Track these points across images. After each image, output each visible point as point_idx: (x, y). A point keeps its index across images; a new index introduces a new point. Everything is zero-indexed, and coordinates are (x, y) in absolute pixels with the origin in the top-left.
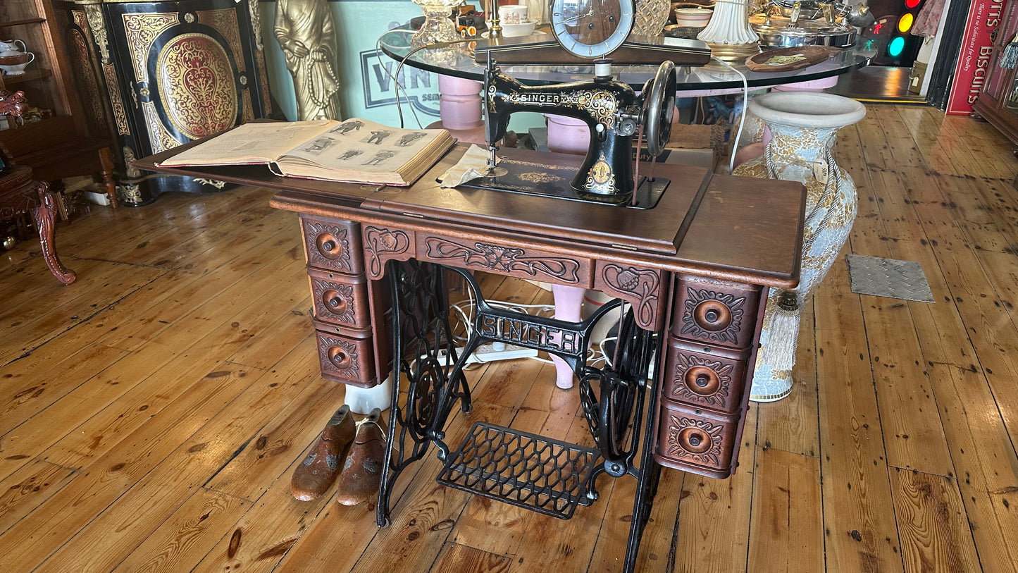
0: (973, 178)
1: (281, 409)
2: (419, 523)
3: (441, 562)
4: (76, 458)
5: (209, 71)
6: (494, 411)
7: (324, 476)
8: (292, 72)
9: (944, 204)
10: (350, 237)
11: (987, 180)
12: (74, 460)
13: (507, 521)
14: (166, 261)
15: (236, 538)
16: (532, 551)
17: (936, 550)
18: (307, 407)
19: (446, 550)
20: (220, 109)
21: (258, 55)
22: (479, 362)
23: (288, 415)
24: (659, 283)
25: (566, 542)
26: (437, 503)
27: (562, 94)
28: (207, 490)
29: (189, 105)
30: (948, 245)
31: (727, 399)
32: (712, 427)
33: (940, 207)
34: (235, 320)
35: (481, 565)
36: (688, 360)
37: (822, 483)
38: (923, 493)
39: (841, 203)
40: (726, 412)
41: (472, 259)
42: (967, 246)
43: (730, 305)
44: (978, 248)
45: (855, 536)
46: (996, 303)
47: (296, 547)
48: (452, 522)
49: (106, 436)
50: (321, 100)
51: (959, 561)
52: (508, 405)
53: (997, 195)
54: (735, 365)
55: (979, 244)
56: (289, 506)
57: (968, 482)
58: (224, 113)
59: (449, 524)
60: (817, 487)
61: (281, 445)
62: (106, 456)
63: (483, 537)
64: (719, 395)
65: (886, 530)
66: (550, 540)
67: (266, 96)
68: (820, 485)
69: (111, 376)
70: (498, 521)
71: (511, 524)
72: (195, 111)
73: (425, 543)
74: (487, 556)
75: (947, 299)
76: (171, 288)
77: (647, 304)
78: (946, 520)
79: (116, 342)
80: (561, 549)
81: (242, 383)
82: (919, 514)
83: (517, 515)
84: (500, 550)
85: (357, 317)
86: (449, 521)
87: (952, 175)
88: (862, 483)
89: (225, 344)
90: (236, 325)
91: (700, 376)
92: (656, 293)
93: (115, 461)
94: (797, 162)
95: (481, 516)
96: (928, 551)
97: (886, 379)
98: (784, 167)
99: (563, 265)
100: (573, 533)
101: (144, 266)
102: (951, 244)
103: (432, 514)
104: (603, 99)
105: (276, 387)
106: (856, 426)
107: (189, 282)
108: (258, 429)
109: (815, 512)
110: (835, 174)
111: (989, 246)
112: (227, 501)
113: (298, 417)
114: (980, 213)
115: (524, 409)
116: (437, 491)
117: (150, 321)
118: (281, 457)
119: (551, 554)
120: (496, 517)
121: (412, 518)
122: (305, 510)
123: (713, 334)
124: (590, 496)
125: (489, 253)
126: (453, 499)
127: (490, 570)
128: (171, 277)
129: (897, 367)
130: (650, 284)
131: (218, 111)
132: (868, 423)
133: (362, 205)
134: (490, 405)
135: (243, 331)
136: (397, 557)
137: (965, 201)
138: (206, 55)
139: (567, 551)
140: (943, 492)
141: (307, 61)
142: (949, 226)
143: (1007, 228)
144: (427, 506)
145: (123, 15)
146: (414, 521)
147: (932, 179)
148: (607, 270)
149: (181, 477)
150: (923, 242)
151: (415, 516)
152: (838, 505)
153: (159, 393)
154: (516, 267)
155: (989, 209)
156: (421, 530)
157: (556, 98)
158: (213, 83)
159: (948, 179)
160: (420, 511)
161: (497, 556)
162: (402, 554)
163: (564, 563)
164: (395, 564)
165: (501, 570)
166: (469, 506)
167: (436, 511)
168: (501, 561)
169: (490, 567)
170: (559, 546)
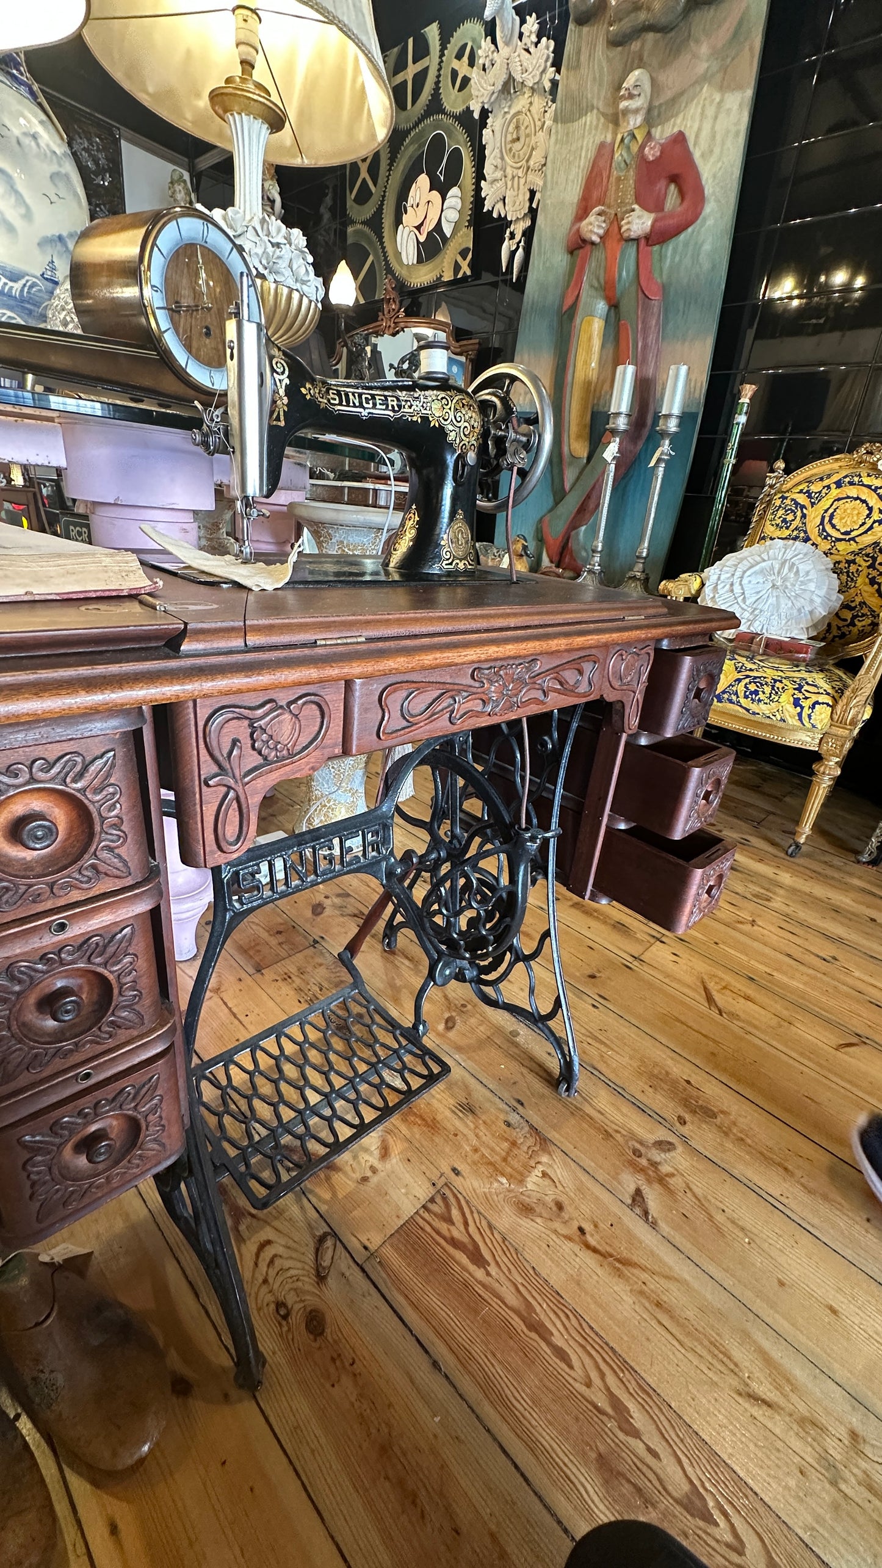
2: (291, 1299)
3: (401, 1299)
13: (377, 1153)
16: (447, 1150)
19: (378, 1275)
25: (452, 1101)
26: (269, 1241)
48: (327, 1237)
59: (329, 1243)
63: (387, 1202)
66: (438, 1117)
70: (369, 1164)
71: (385, 1150)
73: (345, 1310)
74: (426, 1215)
80: (460, 1114)
83: (377, 1139)
84: (422, 1191)
86: (321, 1240)
95: (344, 1184)
103: (287, 1264)
116: (244, 1227)
119: (466, 1131)
120: (359, 1163)
121: (272, 1307)
127: (453, 1223)
136: (346, 1381)
139: (467, 1109)
144: (263, 1265)
146: (280, 1305)
151: (269, 1298)
156: (311, 1302)
160: (265, 1281)
161: (432, 1200)
162: (344, 1367)
163: (484, 1122)
164: (361, 1396)
165: (461, 1208)
166: (311, 1192)
167: (280, 1250)
168: (444, 1198)
169: (449, 1221)
170: (453, 1112)
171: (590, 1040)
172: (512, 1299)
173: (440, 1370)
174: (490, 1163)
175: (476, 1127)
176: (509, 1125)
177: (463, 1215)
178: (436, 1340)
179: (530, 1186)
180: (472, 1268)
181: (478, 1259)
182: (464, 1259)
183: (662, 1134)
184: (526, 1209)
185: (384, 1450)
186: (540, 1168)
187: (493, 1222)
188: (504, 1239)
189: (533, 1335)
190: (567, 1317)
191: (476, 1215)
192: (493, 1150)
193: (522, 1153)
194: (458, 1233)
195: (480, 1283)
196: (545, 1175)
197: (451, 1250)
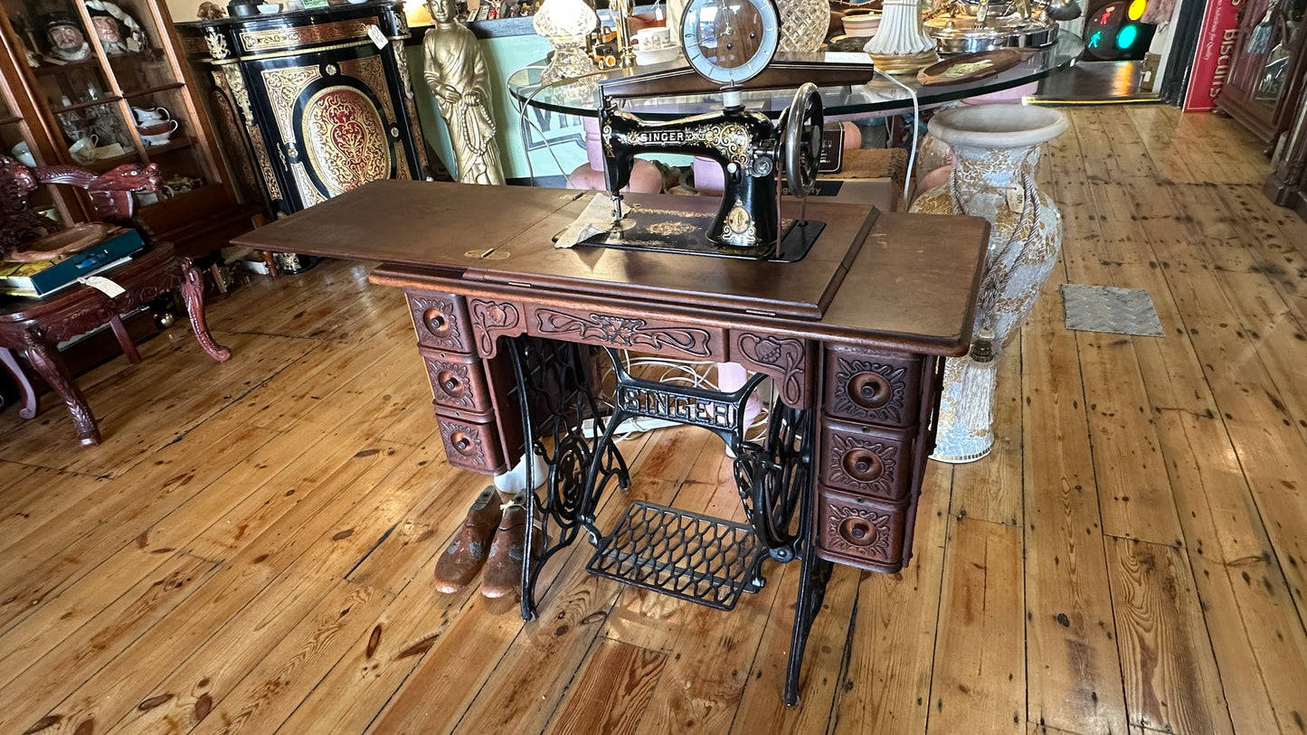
0: (1214, 186)
1: (429, 490)
2: (568, 616)
3: (590, 659)
4: (220, 549)
5: (358, 126)
6: (655, 486)
7: (467, 565)
8: (445, 119)
9: (1178, 219)
10: (457, 312)
11: (1231, 186)
12: (217, 552)
13: (665, 613)
14: (323, 332)
15: (376, 635)
16: (690, 646)
17: (1159, 636)
18: (456, 487)
19: (597, 645)
20: (372, 165)
21: (409, 104)
22: (641, 430)
23: (436, 497)
24: (804, 353)
25: (729, 634)
26: (588, 593)
27: (687, 131)
28: (349, 582)
29: (339, 163)
30: (1182, 267)
31: (893, 485)
32: (878, 517)
33: (1174, 222)
34: (388, 392)
35: (634, 662)
36: (845, 442)
37: (1025, 558)
38: (1145, 567)
39: (1041, 234)
40: (892, 500)
41: (589, 333)
42: (1205, 267)
43: (889, 378)
44: (1218, 268)
45: (1062, 620)
46: (1240, 334)
47: (437, 643)
48: (604, 614)
49: (252, 525)
50: (477, 147)
51: (1186, 649)
52: (671, 479)
53: (1243, 203)
54: (899, 447)
55: (1219, 263)
56: (432, 598)
57: (1200, 552)
58: (377, 169)
59: (602, 617)
60: (1018, 562)
61: (426, 531)
62: (250, 547)
63: (637, 631)
64: (882, 481)
65: (1101, 612)
66: (711, 633)
67: (420, 147)
68: (1022, 560)
69: (259, 460)
70: (655, 612)
71: (670, 615)
72: (346, 169)
73: (574, 639)
74: (641, 653)
75: (1179, 331)
76: (324, 360)
77: (792, 378)
78: (1173, 598)
79: (266, 422)
80: (723, 643)
81: (390, 461)
82: (1140, 591)
83: (675, 605)
84: (654, 645)
85: (477, 400)
86: (601, 613)
87: (1189, 184)
88: (1073, 556)
89: (376, 419)
90: (387, 398)
91: (860, 459)
92: (802, 366)
93: (257, 552)
94: (986, 189)
95: (636, 608)
96: (1149, 637)
97: (1104, 431)
98: (972, 195)
99: (692, 336)
100: (738, 624)
101: (299, 337)
102: (1185, 265)
103: (582, 605)
104: (733, 133)
105: (425, 465)
106: (1066, 488)
107: (343, 353)
108: (404, 513)
109: (1016, 593)
110: (1033, 200)
111: (1231, 265)
112: (369, 594)
113: (446, 498)
114: (1221, 226)
115: (689, 482)
116: (589, 579)
117: (302, 397)
118: (427, 543)
119: (712, 650)
120: (653, 607)
121: (562, 611)
122: (449, 603)
123: (871, 411)
124: (756, 583)
125: (606, 325)
126: (606, 589)
127: (643, 668)
128: (327, 347)
129: (1117, 416)
130: (794, 355)
131: (370, 168)
132: (1081, 485)
133: (465, 275)
134: (651, 479)
135: (394, 405)
136: (544, 654)
137: (1203, 213)
138: (353, 109)
139: (730, 645)
140: (1170, 564)
141: (459, 107)
142: (1184, 244)
143: (1254, 242)
144: (577, 597)
145: (262, 72)
147: (1165, 190)
148: (742, 340)
149: (324, 569)
150: (1153, 265)
151: (564, 608)
152: (1042, 583)
153: (307, 475)
154: (638, 340)
155: (1233, 221)
156: (570, 624)
157: (680, 135)
158: (363, 138)
159: (1183, 188)
160: (570, 602)
161: (651, 652)
163: (726, 660)
164: (541, 663)
165: (656, 668)
166: (623, 596)
167: (587, 602)
168: (656, 658)
169: (644, 665)
170: (721, 639)
172: (616, 713)
173: (565, 691)
174: (696, 674)
175: (719, 656)
176: (735, 674)
177: (652, 671)
178: (577, 684)
179: (694, 702)
180: (623, 687)
181: (629, 689)
182: (626, 681)
184: (676, 704)
185: (524, 681)
186: (712, 704)
187: (656, 689)
188: (649, 698)
191: (655, 678)
192: (707, 671)
193: (717, 689)
194: (640, 672)
195: (617, 694)
196: (709, 708)
197: (628, 673)
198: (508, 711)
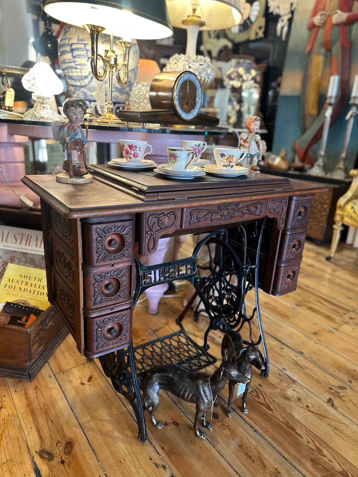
23: (34, 427)
35: (255, 400)
56: (135, 466)
61: (64, 445)
74: (250, 395)
108: (26, 451)
118: (77, 449)
127: (260, 398)
136: (227, 430)
161: (252, 391)
162: (226, 427)
164: (232, 434)
165: (262, 395)
168: (256, 392)
171: (313, 354)
172: (281, 419)
173: (257, 432)
174: (273, 385)
176: (280, 375)
177: (264, 397)
178: (256, 426)
179: (288, 392)
180: (267, 410)
181: (269, 409)
182: (264, 408)
183: (341, 384)
184: (287, 398)
185: (240, 446)
186: (292, 388)
187: (275, 400)
188: (279, 405)
189: (289, 429)
190: (301, 426)
191: (268, 397)
192: (273, 381)
193: (285, 383)
194: (262, 401)
195: (270, 414)
196: (294, 390)
197: (260, 405)
198: (258, 462)
